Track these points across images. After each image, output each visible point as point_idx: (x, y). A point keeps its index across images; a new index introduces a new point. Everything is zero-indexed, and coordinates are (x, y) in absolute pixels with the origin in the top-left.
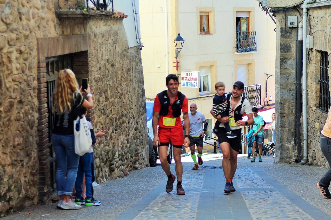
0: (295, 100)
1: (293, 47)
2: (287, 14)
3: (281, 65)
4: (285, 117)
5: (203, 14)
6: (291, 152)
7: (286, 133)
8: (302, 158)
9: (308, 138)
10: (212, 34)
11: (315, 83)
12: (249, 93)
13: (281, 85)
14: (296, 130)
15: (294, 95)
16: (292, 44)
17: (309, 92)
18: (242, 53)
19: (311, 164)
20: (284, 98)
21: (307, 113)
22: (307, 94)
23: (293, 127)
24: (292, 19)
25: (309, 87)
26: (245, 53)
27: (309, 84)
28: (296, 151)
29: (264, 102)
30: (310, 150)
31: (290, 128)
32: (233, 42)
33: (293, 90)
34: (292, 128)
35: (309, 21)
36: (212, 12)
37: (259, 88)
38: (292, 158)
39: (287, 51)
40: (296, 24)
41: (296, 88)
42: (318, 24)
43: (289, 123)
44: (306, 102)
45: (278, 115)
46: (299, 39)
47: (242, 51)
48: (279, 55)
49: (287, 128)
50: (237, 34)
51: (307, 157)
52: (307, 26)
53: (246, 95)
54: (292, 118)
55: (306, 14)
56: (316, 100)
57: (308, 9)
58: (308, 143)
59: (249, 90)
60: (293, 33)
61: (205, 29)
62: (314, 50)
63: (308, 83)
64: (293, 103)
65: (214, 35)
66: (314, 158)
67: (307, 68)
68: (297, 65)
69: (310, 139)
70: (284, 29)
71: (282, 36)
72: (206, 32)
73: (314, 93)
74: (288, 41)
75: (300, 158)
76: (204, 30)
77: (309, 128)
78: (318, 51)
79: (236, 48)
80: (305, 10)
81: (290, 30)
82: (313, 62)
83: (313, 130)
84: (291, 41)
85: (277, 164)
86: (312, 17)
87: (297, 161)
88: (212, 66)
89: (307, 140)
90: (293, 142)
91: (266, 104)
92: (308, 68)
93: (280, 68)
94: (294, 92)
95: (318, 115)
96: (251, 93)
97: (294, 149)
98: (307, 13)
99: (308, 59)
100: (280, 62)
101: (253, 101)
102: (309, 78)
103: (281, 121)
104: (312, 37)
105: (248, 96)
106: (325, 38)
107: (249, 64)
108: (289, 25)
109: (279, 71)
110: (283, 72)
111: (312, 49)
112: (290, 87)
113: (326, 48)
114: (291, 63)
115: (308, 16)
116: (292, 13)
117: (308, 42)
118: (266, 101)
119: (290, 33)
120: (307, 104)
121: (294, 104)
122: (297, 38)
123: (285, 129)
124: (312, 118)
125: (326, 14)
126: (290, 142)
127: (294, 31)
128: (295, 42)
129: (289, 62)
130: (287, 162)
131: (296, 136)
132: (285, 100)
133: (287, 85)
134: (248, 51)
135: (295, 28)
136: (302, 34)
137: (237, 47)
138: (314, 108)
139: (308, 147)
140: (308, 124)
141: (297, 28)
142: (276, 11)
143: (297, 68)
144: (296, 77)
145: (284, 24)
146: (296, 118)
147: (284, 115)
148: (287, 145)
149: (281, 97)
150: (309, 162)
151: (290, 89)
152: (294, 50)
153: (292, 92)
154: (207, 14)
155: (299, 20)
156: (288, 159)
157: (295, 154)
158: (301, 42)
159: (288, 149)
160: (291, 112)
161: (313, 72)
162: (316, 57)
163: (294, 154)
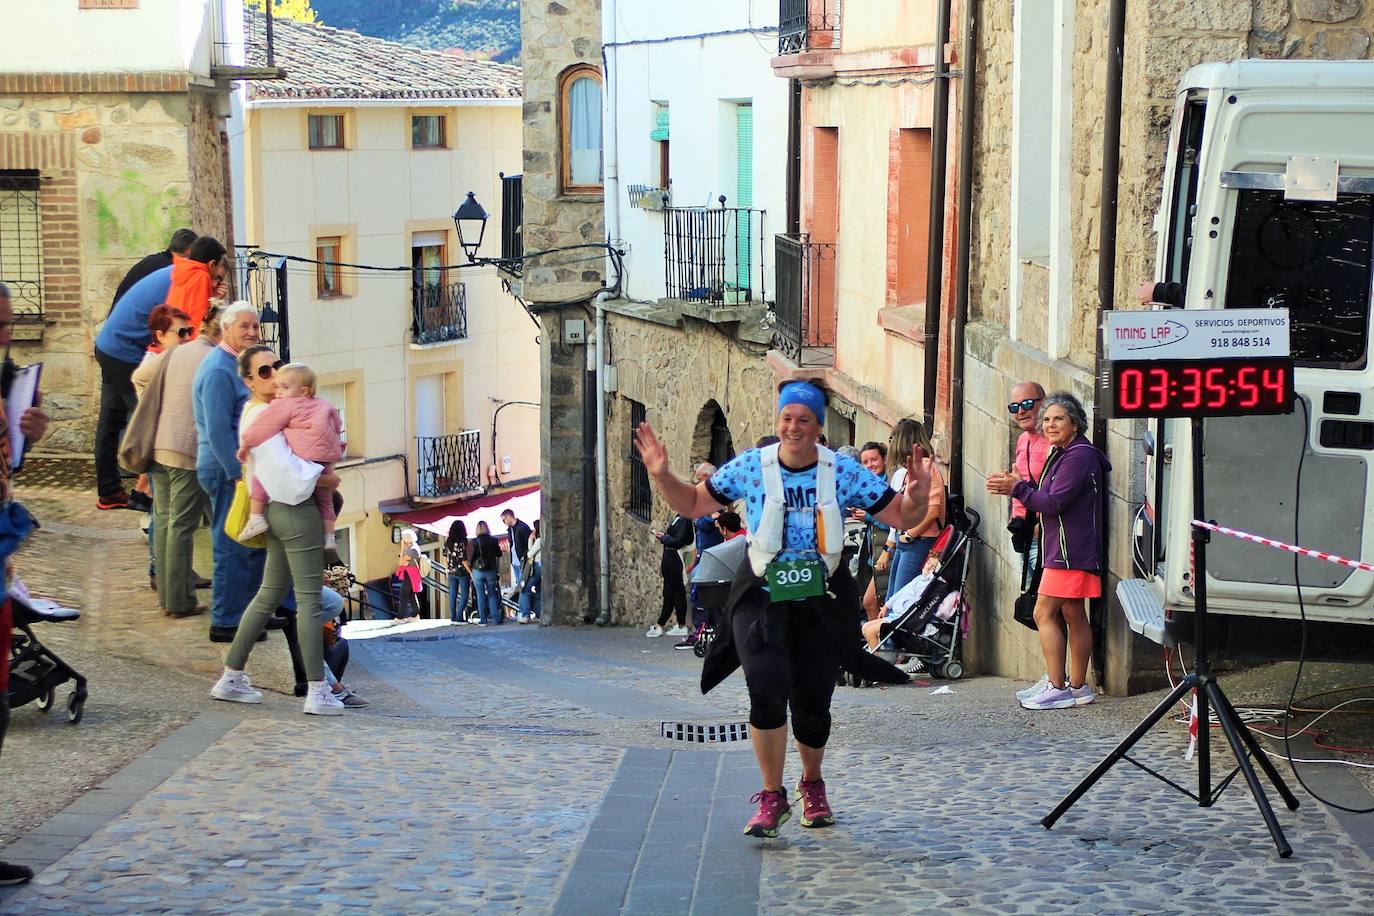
0: (581, 493)
1: (577, 382)
2: (564, 316)
3: (552, 420)
4: (562, 528)
5: (325, 244)
6: (575, 601)
7: (564, 563)
8: (597, 613)
9: (609, 572)
10: (350, 297)
11: (621, 461)
12: (449, 455)
13: (553, 462)
14: (584, 553)
15: (581, 481)
16: (574, 378)
17: (610, 478)
18: (429, 346)
19: (616, 624)
20: (560, 488)
21: (608, 519)
22: (607, 481)
23: (580, 549)
24: (574, 326)
25: (611, 467)
26: (438, 345)
27: (610, 461)
28: (586, 599)
29: (489, 478)
30: (615, 594)
31: (574, 551)
32: (404, 315)
33: (578, 472)
34: (577, 552)
35: (608, 335)
36: (349, 239)
37: (475, 441)
38: (577, 614)
39: (565, 391)
40: (582, 337)
41: (585, 468)
42: (625, 347)
43: (571, 540)
44: (604, 498)
45: (548, 523)
46: (589, 368)
47: (428, 341)
48: (549, 400)
49: (567, 552)
50: (415, 294)
51: (609, 610)
52: (604, 344)
53: (441, 459)
54: (578, 530)
55: (602, 321)
56: (625, 495)
57: (605, 312)
58: (609, 582)
59: (448, 446)
60: (576, 356)
61: (331, 281)
62: (618, 394)
63: (608, 459)
64: (578, 498)
65: (353, 299)
66: (622, 611)
67: (605, 428)
68: (585, 422)
69: (613, 574)
70: (558, 346)
71: (554, 360)
72: (333, 291)
73: (619, 481)
74: (567, 370)
75: (593, 614)
76: (327, 285)
77: (612, 550)
78: (625, 398)
79: (412, 332)
80: (599, 313)
81: (570, 349)
82: (618, 419)
83: (619, 555)
84: (573, 372)
85: (545, 629)
86: (614, 328)
87: (588, 620)
88: (348, 385)
89: (609, 576)
90: (579, 582)
91: (494, 482)
92: (608, 428)
93: (552, 427)
94: (581, 475)
95: (630, 524)
96: (454, 455)
97: (580, 595)
98: (605, 318)
99: (608, 411)
100: (551, 414)
101: (460, 476)
102: (610, 450)
103: (554, 537)
104: (614, 369)
105: (446, 462)
106: (639, 379)
107: (447, 375)
108: (569, 339)
109: (549, 433)
110: (557, 434)
111: (614, 393)
112: (571, 466)
113: (640, 398)
114: (574, 415)
115: (605, 323)
116: (575, 313)
117: (606, 379)
118: (492, 474)
119: (570, 355)
120: (607, 501)
121: (581, 501)
122: (585, 366)
123: (562, 554)
124: (617, 532)
125: (639, 331)
126: (573, 581)
127: (578, 350)
128: (581, 371)
129: (568, 414)
130: (567, 623)
131: (585, 569)
132: (562, 493)
133: (565, 463)
134: (444, 340)
135: (580, 344)
136: (594, 358)
137: (416, 330)
138: (622, 511)
139: (610, 589)
140: (609, 542)
141: (584, 345)
142: (539, 309)
143: (585, 427)
144: (585, 444)
145: (558, 335)
146: (585, 529)
147: (562, 524)
148: (566, 586)
149: (555, 486)
150: (613, 620)
151: (572, 469)
152: (578, 388)
153: (575, 476)
154: (333, 243)
155: (589, 328)
156: (569, 617)
157: (584, 605)
158: (593, 374)
159: (569, 594)
160: (574, 517)
161: (618, 439)
162: (624, 408)
163: (581, 606)
